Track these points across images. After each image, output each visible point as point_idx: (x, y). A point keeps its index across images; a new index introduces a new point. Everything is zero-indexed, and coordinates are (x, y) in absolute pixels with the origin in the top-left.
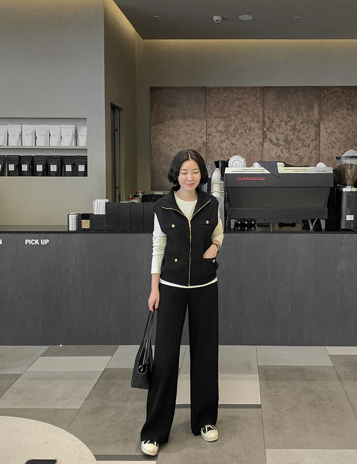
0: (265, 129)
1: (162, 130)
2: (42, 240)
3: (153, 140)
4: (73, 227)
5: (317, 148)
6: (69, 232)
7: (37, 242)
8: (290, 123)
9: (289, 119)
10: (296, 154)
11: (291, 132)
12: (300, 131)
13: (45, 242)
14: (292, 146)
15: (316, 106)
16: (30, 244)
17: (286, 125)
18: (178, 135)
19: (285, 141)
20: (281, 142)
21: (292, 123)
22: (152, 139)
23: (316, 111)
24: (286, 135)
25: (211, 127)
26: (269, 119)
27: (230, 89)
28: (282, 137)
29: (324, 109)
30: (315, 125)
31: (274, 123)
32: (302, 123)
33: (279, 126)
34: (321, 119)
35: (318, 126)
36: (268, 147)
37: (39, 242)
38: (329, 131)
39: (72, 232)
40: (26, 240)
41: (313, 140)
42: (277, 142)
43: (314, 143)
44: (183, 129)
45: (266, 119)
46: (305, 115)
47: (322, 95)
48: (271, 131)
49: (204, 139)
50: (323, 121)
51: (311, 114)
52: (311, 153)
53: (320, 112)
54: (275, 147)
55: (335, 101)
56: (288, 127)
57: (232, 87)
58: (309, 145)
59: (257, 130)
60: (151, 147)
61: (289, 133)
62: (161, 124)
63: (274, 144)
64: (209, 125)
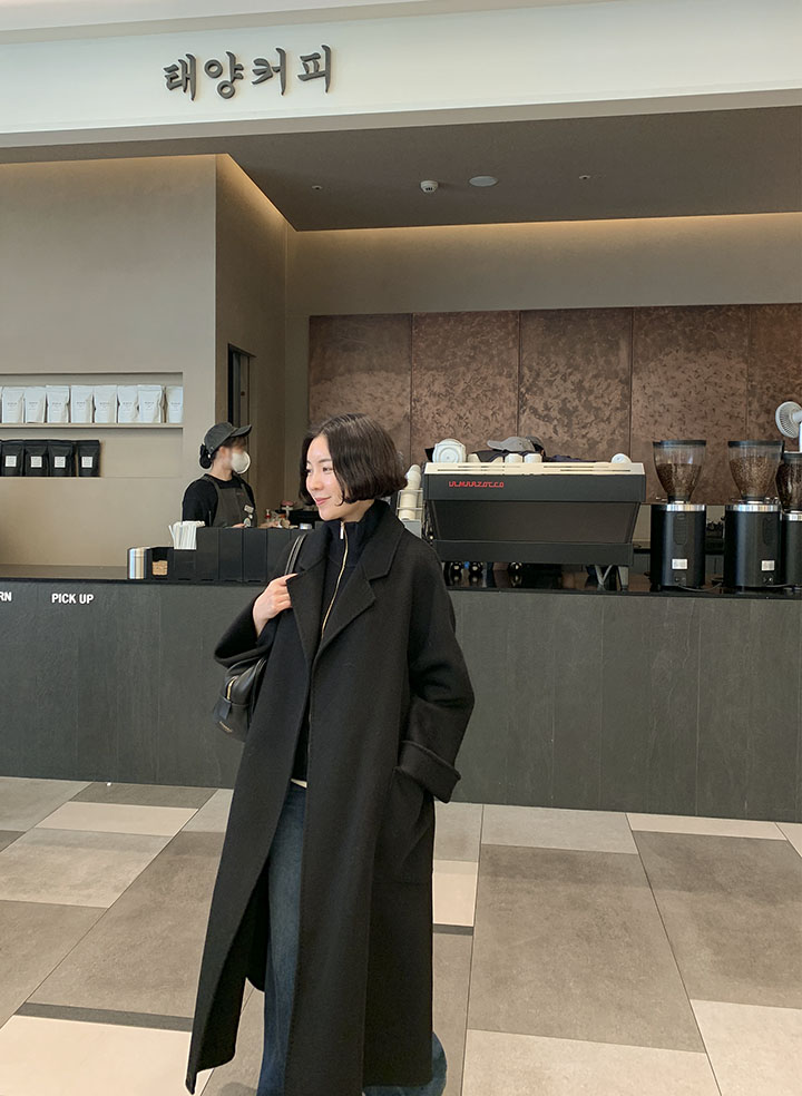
0: (523, 390)
1: (329, 393)
2: (81, 595)
3: (315, 410)
4: (136, 572)
5: (626, 423)
6: (128, 581)
7: (72, 598)
8: (573, 378)
9: (570, 370)
10: (584, 436)
11: (574, 394)
12: (591, 392)
13: (87, 598)
14: (575, 420)
15: (623, 345)
16: (60, 602)
17: (565, 381)
18: (358, 400)
19: (562, 410)
20: (554, 413)
21: (576, 377)
22: (311, 409)
23: (624, 353)
24: (564, 400)
25: (420, 385)
26: (530, 370)
27: (457, 317)
28: (555, 404)
29: (640, 349)
30: (620, 381)
31: (541, 378)
32: (595, 377)
33: (550, 383)
34: (632, 369)
35: (628, 382)
36: (528, 422)
37: (77, 598)
38: (649, 391)
39: (136, 582)
40: (53, 595)
41: (618, 409)
42: (545, 413)
43: (620, 415)
44: (367, 391)
45: (526, 371)
46: (601, 361)
47: (636, 323)
48: (535, 393)
49: (407, 409)
50: (637, 373)
51: (613, 359)
52: (613, 433)
53: (631, 356)
54: (542, 423)
55: (660, 335)
56: (569, 385)
57: (459, 313)
58: (608, 419)
59: (507, 393)
61: (569, 395)
62: (328, 382)
63: (540, 417)
64: (417, 382)
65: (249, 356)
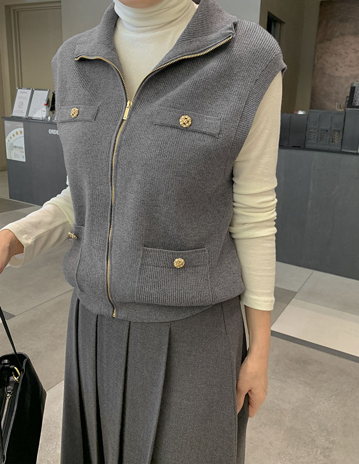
1: (328, 48)
3: (318, 59)
18: (346, 53)
22: (316, 58)
44: (352, 47)
60: (314, 66)
62: (328, 42)
65: (282, 22)
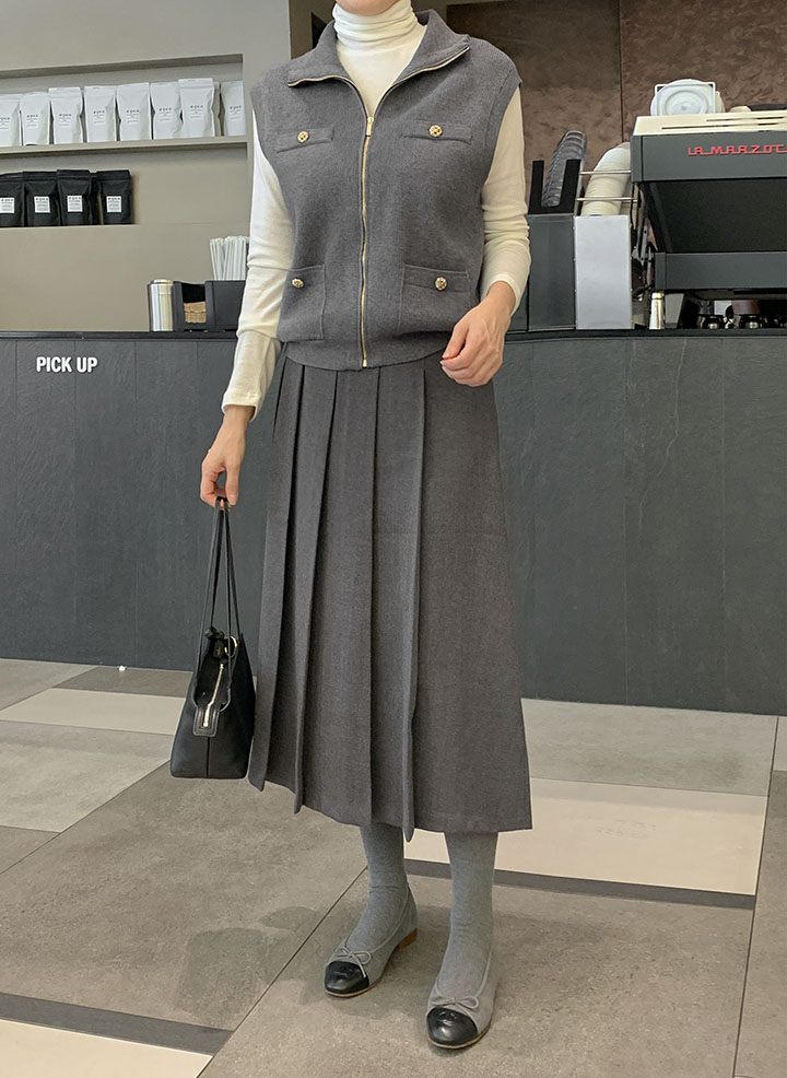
2: (79, 359)
4: (162, 321)
6: (153, 336)
7: (66, 363)
13: (87, 364)
16: (48, 370)
37: (73, 363)
39: (161, 336)
40: (39, 359)
